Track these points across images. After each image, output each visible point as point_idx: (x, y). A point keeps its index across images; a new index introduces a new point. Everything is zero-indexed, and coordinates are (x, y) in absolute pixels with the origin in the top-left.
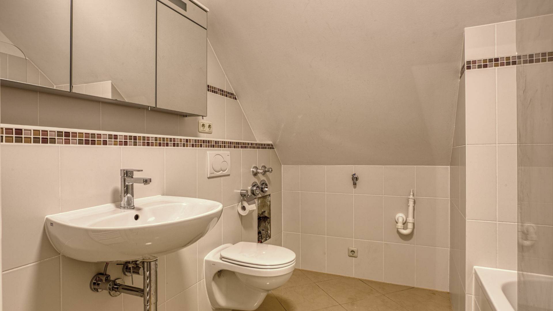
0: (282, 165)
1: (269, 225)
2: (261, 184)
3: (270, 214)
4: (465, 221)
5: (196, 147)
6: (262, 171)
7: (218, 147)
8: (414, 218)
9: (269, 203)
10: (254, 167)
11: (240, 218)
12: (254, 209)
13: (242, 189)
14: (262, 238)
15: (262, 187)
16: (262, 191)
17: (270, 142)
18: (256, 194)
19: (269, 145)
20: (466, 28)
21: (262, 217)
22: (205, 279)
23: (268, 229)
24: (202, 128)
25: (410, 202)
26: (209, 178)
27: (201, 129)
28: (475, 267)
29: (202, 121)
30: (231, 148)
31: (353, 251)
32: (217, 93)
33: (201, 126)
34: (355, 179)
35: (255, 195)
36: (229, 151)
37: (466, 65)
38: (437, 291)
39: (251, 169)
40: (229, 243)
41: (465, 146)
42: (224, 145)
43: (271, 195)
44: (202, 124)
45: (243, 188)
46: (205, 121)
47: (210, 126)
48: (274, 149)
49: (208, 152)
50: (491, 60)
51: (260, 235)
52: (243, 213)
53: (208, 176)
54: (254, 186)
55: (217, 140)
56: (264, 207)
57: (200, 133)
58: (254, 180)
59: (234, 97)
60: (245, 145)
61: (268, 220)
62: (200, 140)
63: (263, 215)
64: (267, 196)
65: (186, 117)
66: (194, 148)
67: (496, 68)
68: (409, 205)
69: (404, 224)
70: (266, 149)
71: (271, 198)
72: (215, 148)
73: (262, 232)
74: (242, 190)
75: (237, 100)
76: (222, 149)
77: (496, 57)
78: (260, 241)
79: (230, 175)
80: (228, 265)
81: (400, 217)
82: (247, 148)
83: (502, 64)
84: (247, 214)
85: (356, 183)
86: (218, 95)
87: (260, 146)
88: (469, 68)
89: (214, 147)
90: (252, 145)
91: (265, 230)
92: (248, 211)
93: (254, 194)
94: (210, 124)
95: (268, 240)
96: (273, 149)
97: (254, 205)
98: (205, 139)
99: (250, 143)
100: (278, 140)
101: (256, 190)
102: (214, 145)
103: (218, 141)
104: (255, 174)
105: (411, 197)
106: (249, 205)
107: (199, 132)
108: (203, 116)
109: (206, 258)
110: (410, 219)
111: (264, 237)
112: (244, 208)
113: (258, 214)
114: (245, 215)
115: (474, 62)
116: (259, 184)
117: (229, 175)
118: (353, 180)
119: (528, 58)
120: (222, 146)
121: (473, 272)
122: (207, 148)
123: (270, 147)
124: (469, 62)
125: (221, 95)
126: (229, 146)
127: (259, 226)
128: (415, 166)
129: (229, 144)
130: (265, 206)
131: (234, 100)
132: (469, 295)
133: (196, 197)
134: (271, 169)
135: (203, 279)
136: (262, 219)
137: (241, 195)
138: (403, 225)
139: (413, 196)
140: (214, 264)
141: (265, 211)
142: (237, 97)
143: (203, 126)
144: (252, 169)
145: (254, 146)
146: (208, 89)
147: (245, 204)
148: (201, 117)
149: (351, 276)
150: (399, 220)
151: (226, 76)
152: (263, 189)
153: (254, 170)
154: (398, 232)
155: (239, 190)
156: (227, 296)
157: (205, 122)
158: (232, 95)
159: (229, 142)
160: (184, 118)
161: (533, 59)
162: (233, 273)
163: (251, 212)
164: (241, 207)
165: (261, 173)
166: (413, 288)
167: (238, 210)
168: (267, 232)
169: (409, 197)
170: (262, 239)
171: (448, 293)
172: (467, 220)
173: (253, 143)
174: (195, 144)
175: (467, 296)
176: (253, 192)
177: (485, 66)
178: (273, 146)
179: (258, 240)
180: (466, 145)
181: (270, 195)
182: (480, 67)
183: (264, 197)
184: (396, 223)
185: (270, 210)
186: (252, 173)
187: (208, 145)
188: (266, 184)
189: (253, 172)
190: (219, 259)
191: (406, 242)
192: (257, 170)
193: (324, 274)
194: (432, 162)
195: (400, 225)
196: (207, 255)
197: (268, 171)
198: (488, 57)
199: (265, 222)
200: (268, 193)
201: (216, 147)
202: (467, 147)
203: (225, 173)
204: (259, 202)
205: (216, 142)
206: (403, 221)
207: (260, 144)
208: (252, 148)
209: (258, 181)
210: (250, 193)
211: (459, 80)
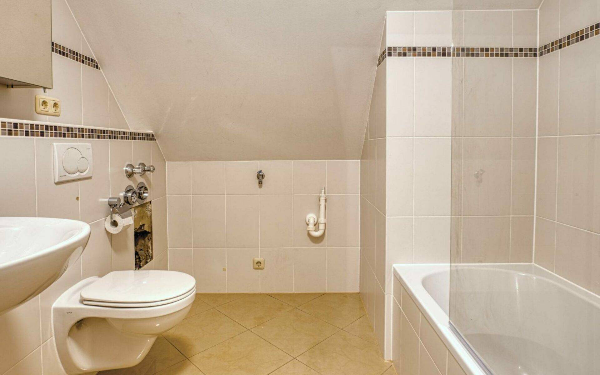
0: (167, 162)
1: (150, 242)
2: (138, 188)
3: (151, 228)
4: (385, 218)
5: (32, 135)
6: (140, 170)
7: (72, 137)
8: (325, 218)
9: (149, 213)
10: (128, 166)
11: (109, 238)
12: (130, 224)
13: (110, 196)
14: (140, 260)
15: (141, 192)
16: (140, 198)
17: (150, 131)
18: (132, 202)
19: (148, 135)
20: (387, 12)
21: (140, 233)
22: (54, 336)
23: (148, 248)
24: (42, 108)
25: (321, 200)
26: (57, 183)
27: (40, 108)
28: (394, 265)
29: (41, 95)
30: (93, 138)
31: (259, 263)
32: (67, 56)
33: (41, 104)
34: (260, 177)
35: (130, 204)
36: (90, 143)
37: (387, 52)
38: (348, 294)
39: (124, 167)
40: (92, 276)
41: (385, 139)
42: (81, 133)
43: (152, 202)
44: (41, 101)
45: (112, 195)
46: (49, 96)
47: (55, 105)
48: (156, 140)
49: (55, 144)
50: (409, 49)
51: (137, 257)
52: (113, 230)
53: (57, 181)
54: (128, 191)
55: (70, 126)
56: (142, 218)
57: (40, 115)
58: (129, 183)
59: (96, 64)
60: (115, 134)
61: (149, 235)
62: (41, 125)
63: (142, 229)
64: (146, 203)
65: (12, 87)
66: (30, 137)
67: (414, 57)
68: (320, 204)
69: (315, 225)
70: (144, 140)
71: (153, 207)
72: (66, 138)
73: (140, 252)
74: (110, 198)
75: (100, 69)
76: (78, 139)
77: (414, 46)
78: (138, 266)
79: (93, 178)
80: (95, 310)
81: (311, 217)
82: (117, 139)
83: (419, 55)
84: (119, 231)
85: (262, 181)
86: (68, 58)
87: (137, 135)
88: (390, 54)
89: (64, 136)
90: (124, 134)
91: (144, 250)
92: (122, 227)
93: (128, 203)
94: (57, 102)
95: (150, 263)
96: (154, 140)
97: (131, 217)
98: (49, 124)
99: (122, 132)
100: (162, 129)
101: (132, 196)
102: (64, 134)
103: (72, 128)
104: (130, 175)
105: (323, 194)
106: (123, 218)
107: (37, 113)
108: (44, 88)
109: (55, 305)
110: (322, 220)
111: (143, 259)
112: (115, 224)
113: (135, 229)
114: (118, 232)
115: (395, 49)
116: (135, 189)
117: (90, 178)
118: (258, 178)
119: (441, 50)
120: (78, 135)
121: (393, 270)
122: (54, 138)
123: (150, 137)
124: (390, 49)
125: (74, 59)
126: (89, 135)
127: (136, 245)
128: (326, 161)
129: (89, 132)
130: (144, 217)
131: (96, 69)
132: (389, 295)
133: (34, 216)
134: (153, 167)
135: (52, 338)
136: (140, 235)
137: (110, 205)
138: (314, 227)
139: (325, 193)
140: (70, 312)
141: (144, 225)
142: (100, 65)
143: (44, 104)
144: (125, 169)
145: (128, 136)
146: (53, 49)
147: (117, 218)
148: (42, 89)
149: (257, 292)
150: (310, 222)
151: (82, 32)
152: (141, 195)
153: (129, 169)
154: (309, 235)
155: (106, 198)
156: (92, 354)
157: (47, 97)
158: (92, 61)
159: (89, 129)
160: (9, 89)
161: (445, 53)
162: (103, 320)
163: (126, 228)
164: (110, 222)
165: (139, 173)
166: (325, 294)
167: (106, 227)
168: (147, 252)
169: (320, 194)
170: (141, 262)
171: (359, 293)
172: (387, 217)
173: (126, 132)
174: (31, 131)
175: (386, 296)
176: (128, 200)
177: (405, 55)
178: (154, 136)
179: (136, 264)
180: (387, 138)
181: (150, 202)
182: (400, 54)
183: (142, 206)
184: (307, 225)
185: (151, 222)
186: (125, 174)
187: (55, 133)
188: (146, 188)
189: (127, 171)
190: (78, 302)
191: (317, 245)
192: (134, 170)
193: (224, 294)
194: (344, 156)
195: (311, 227)
196: (57, 300)
197: (149, 170)
198: (407, 46)
199: (144, 239)
200: (148, 200)
201: (68, 137)
202: (388, 139)
203: (84, 174)
204: (136, 212)
205: (68, 128)
206: (314, 222)
207: (137, 133)
208: (124, 139)
209: (135, 185)
210: (122, 201)
211: (377, 68)
